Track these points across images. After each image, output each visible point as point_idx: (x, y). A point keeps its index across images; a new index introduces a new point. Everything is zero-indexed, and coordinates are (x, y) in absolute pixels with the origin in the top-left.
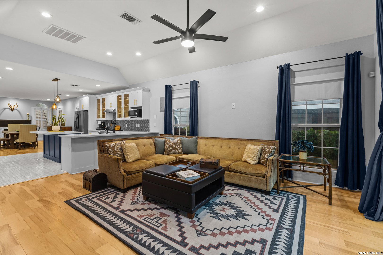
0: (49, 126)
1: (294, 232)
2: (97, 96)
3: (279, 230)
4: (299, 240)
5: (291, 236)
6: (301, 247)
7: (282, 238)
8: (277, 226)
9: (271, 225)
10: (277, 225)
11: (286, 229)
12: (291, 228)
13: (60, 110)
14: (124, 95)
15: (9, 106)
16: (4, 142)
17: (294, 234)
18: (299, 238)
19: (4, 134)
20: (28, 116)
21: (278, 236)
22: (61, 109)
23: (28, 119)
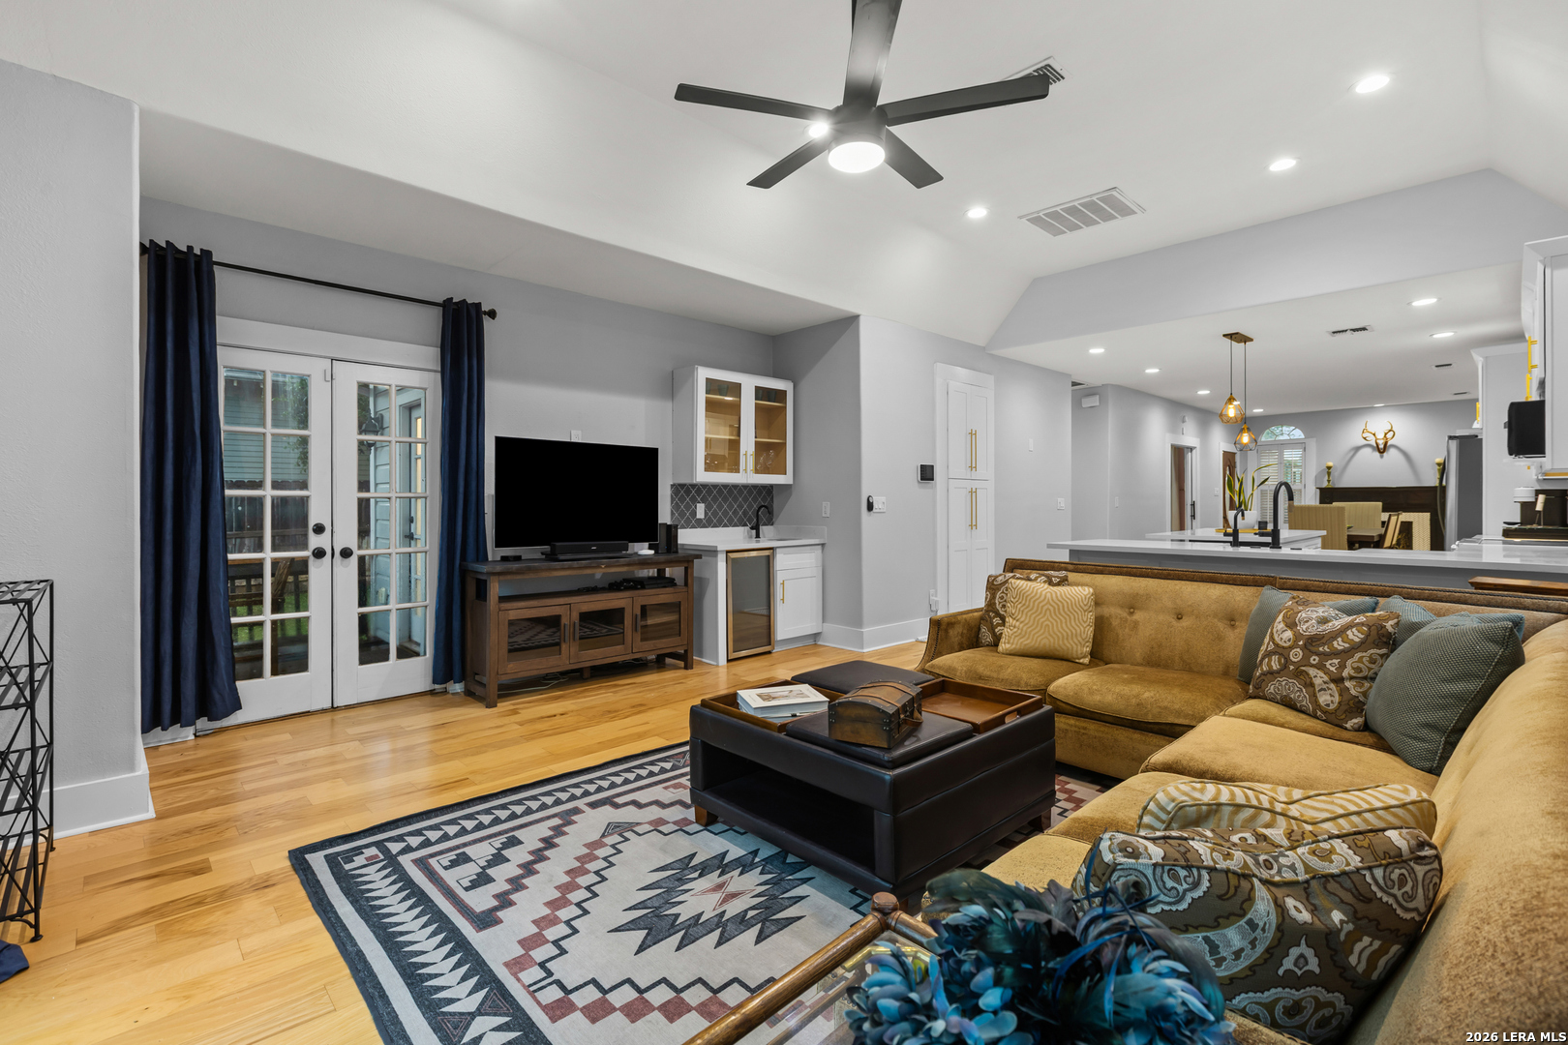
1: (434, 1030)
3: (491, 989)
4: (395, 1012)
5: (430, 1004)
6: (373, 994)
7: (451, 971)
8: (512, 997)
9: (535, 983)
10: (514, 999)
11: (472, 1016)
12: (462, 1037)
17: (429, 1024)
18: (401, 1023)
20: (1440, 471)
21: (467, 966)
23: (1438, 484)
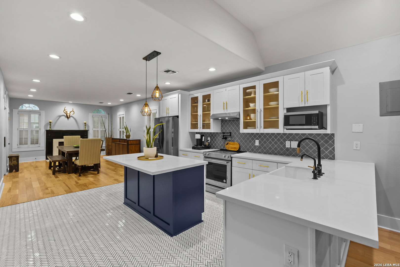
0: (108, 137)
2: (192, 92)
13: (121, 116)
14: (264, 84)
15: (65, 113)
16: (59, 163)
19: (59, 150)
20: (85, 125)
22: (123, 116)
23: (84, 129)
